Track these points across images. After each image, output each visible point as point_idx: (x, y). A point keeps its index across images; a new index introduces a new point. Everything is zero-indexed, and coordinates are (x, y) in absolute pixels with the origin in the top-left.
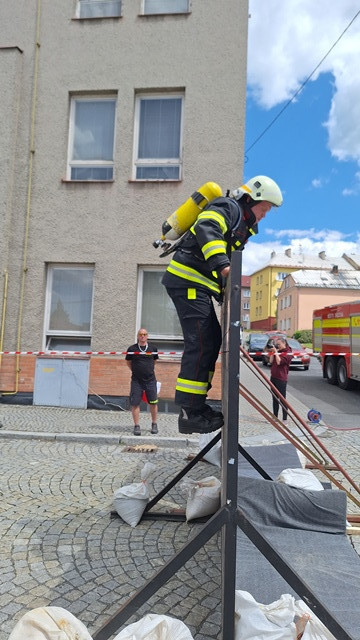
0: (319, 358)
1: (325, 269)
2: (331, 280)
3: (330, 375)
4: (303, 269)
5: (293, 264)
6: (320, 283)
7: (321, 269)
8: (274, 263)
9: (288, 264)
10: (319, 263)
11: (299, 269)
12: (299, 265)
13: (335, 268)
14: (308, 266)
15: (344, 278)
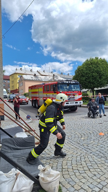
0: (31, 101)
1: (32, 75)
2: (34, 78)
3: (34, 105)
4: (26, 74)
5: (23, 73)
6: (31, 79)
7: (31, 75)
8: (17, 72)
9: (21, 73)
10: (30, 73)
11: (25, 74)
12: (25, 73)
13: (35, 74)
14: (27, 73)
15: (38, 78)
